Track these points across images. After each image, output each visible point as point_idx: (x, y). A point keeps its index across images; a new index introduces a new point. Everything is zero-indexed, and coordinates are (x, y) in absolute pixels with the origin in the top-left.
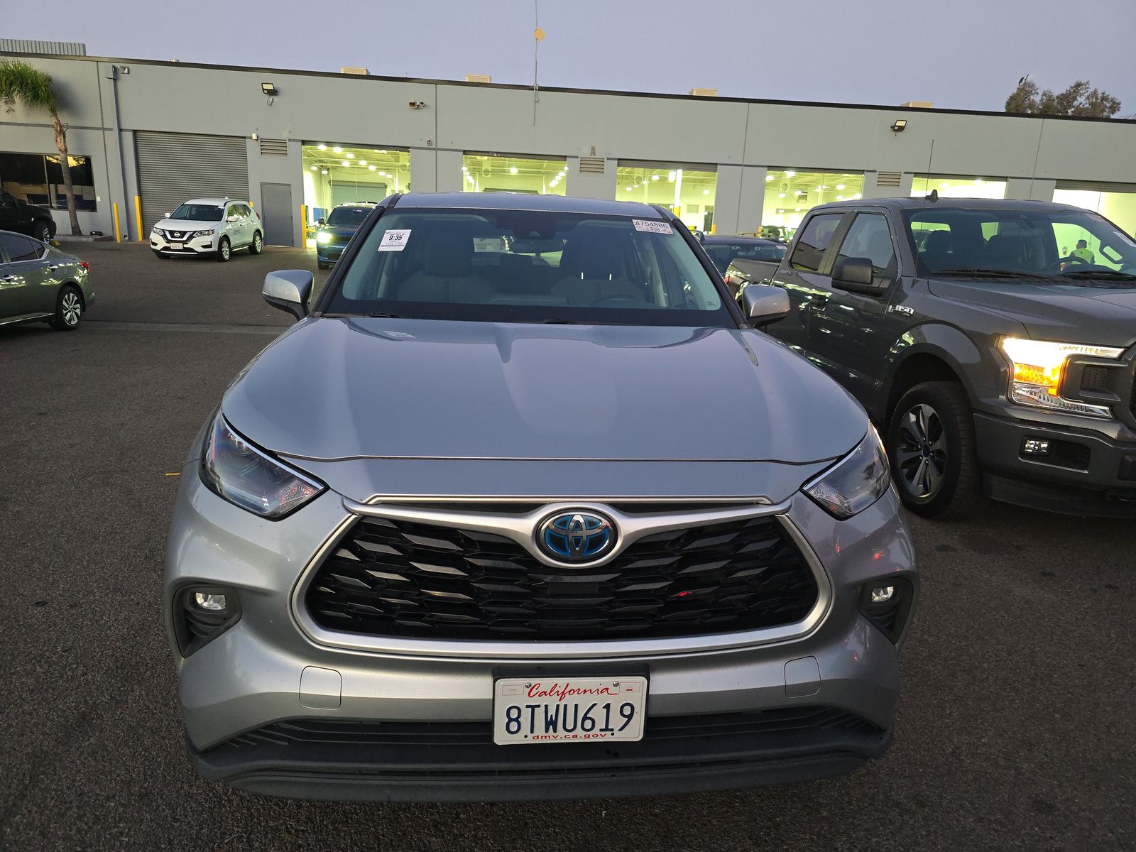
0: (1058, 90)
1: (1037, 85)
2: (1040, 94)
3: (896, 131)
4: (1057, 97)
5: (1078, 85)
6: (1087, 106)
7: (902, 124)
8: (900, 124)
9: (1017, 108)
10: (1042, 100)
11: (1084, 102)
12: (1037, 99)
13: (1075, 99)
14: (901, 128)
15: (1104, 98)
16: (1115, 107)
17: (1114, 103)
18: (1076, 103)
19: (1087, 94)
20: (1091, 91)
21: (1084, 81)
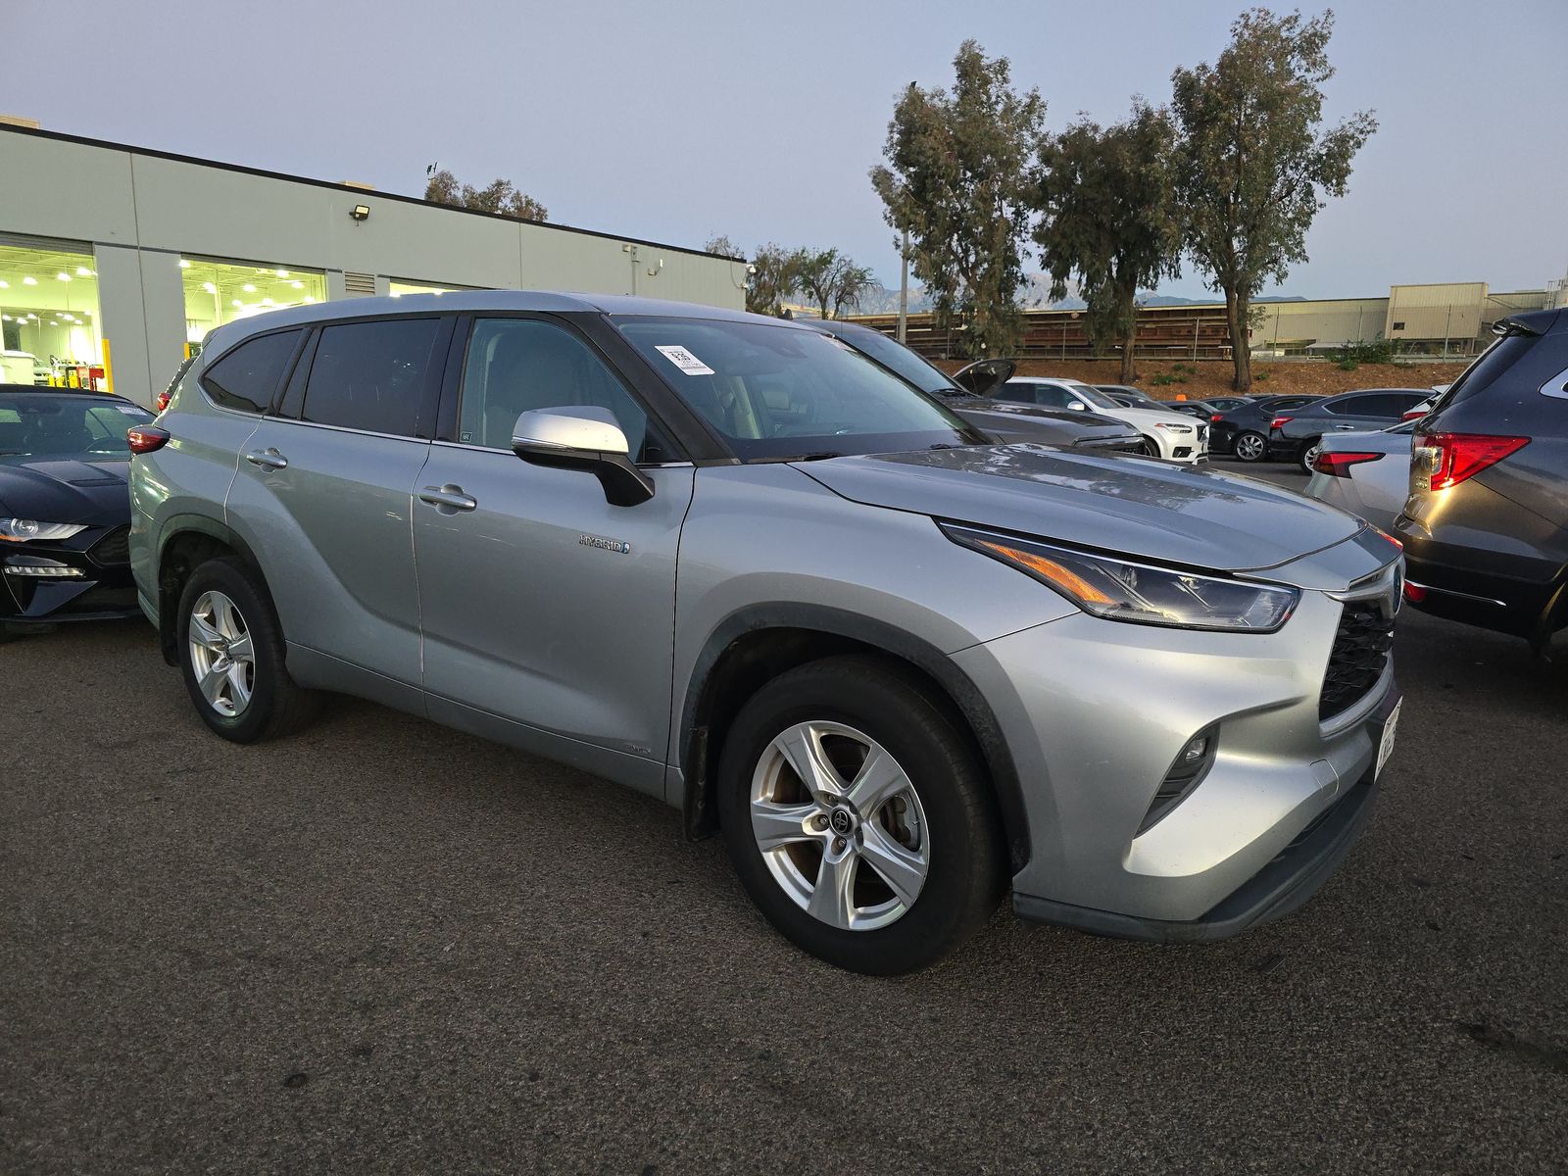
0: (481, 187)
1: (456, 178)
2: (461, 189)
3: (357, 219)
4: (480, 195)
5: (499, 184)
6: (512, 210)
7: (364, 211)
8: (360, 210)
9: (438, 198)
10: (464, 196)
11: (510, 205)
12: (459, 194)
13: (499, 199)
14: (364, 217)
15: (529, 203)
16: (541, 212)
17: (540, 209)
18: (500, 204)
19: (510, 196)
20: (514, 192)
21: (505, 180)
